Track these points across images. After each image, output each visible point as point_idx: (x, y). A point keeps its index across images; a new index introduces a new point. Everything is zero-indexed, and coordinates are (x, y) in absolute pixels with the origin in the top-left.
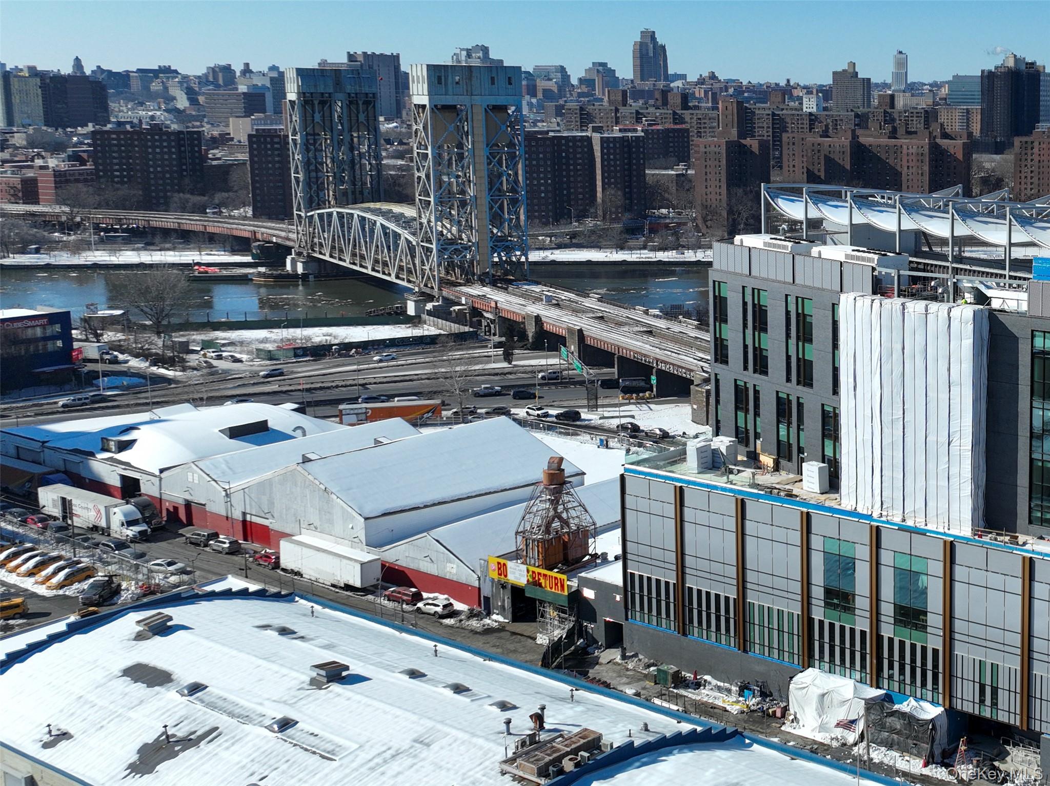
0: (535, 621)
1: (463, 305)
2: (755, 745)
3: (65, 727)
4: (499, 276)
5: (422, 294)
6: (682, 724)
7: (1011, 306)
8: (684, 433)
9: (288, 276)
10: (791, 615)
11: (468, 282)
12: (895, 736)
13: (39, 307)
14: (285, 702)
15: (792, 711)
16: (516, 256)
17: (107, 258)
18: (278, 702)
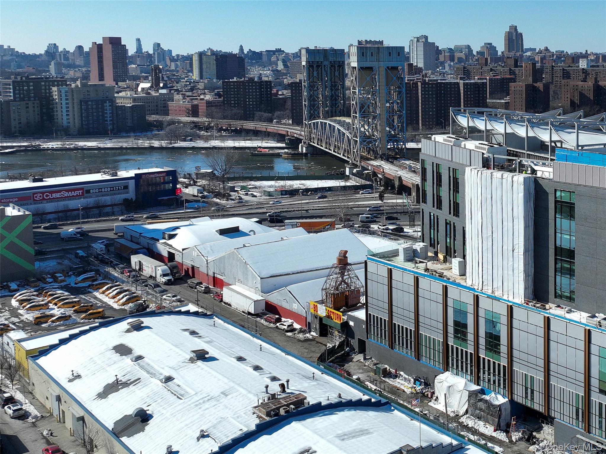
0: (326, 336)
1: (370, 170)
2: (396, 410)
3: (80, 373)
4: (393, 155)
5: (353, 164)
6: (365, 396)
7: (546, 175)
9: (299, 154)
10: (439, 341)
11: (376, 158)
12: (482, 413)
13: (164, 167)
14: (174, 368)
15: (436, 395)
16: (400, 145)
17: (220, 144)
18: (171, 368)
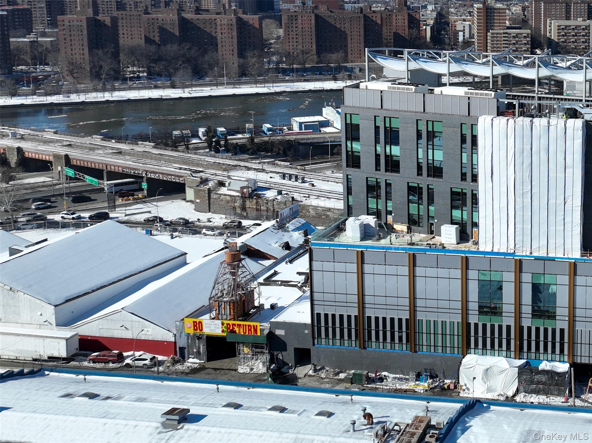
2: (491, 406)
8: (199, 220)
10: (452, 323)
12: (541, 386)
15: (462, 384)
